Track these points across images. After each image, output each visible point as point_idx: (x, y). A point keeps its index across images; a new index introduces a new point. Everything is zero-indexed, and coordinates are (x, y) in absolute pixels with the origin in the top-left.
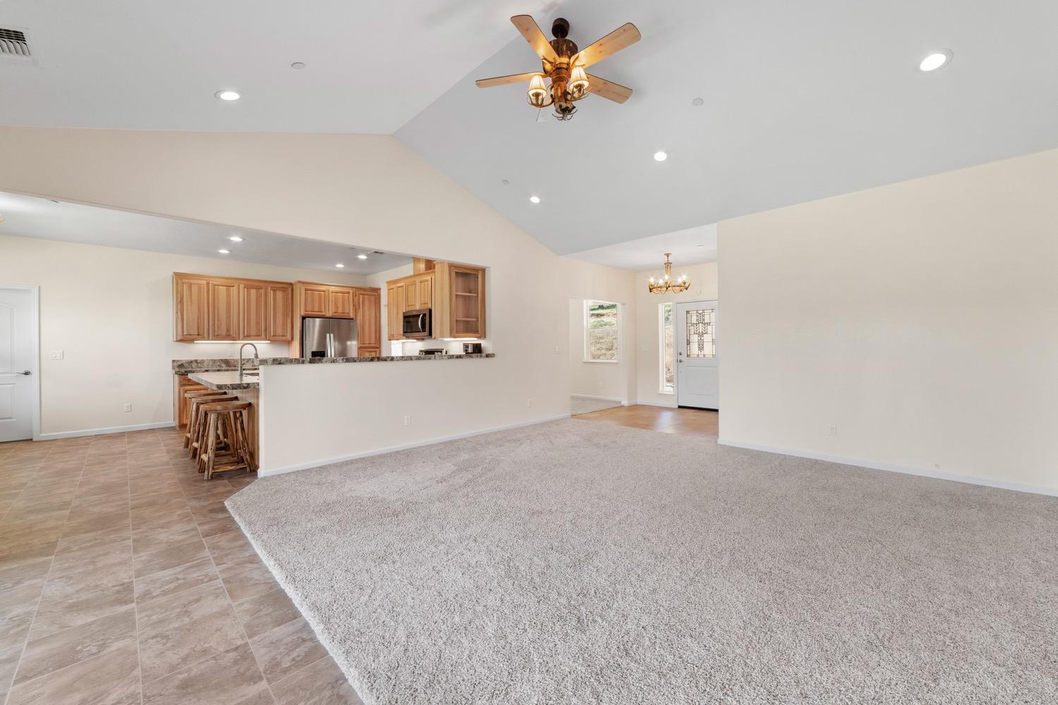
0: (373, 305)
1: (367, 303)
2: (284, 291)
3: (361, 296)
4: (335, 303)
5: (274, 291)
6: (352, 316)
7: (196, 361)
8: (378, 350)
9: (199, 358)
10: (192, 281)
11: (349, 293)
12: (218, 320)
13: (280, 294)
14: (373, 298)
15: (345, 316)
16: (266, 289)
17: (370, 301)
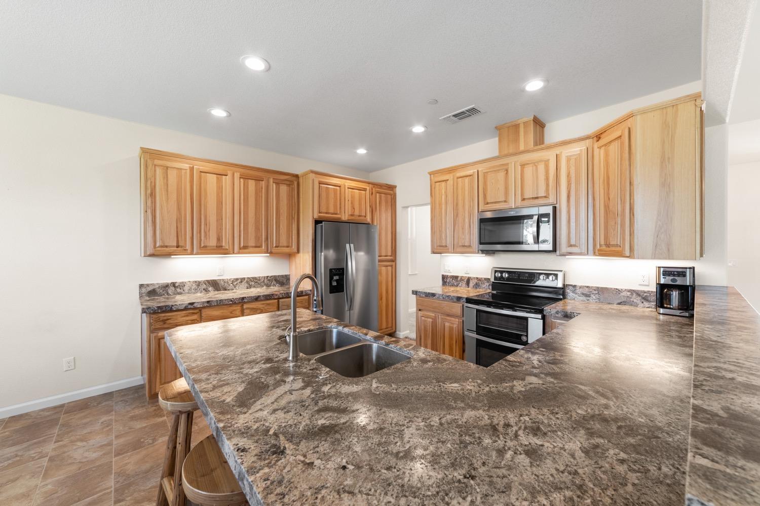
0: (390, 207)
1: (383, 203)
2: (289, 185)
3: (378, 194)
4: (352, 203)
5: (277, 184)
6: (369, 220)
7: (174, 284)
8: (394, 263)
9: (178, 280)
10: (169, 164)
11: (365, 190)
12: (206, 224)
13: (284, 189)
14: (389, 197)
15: (362, 219)
16: (268, 182)
17: (386, 202)
